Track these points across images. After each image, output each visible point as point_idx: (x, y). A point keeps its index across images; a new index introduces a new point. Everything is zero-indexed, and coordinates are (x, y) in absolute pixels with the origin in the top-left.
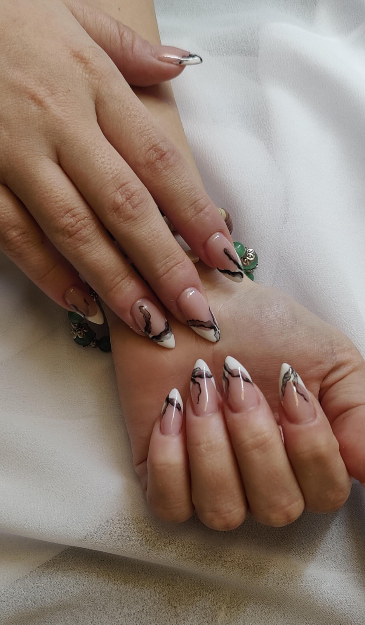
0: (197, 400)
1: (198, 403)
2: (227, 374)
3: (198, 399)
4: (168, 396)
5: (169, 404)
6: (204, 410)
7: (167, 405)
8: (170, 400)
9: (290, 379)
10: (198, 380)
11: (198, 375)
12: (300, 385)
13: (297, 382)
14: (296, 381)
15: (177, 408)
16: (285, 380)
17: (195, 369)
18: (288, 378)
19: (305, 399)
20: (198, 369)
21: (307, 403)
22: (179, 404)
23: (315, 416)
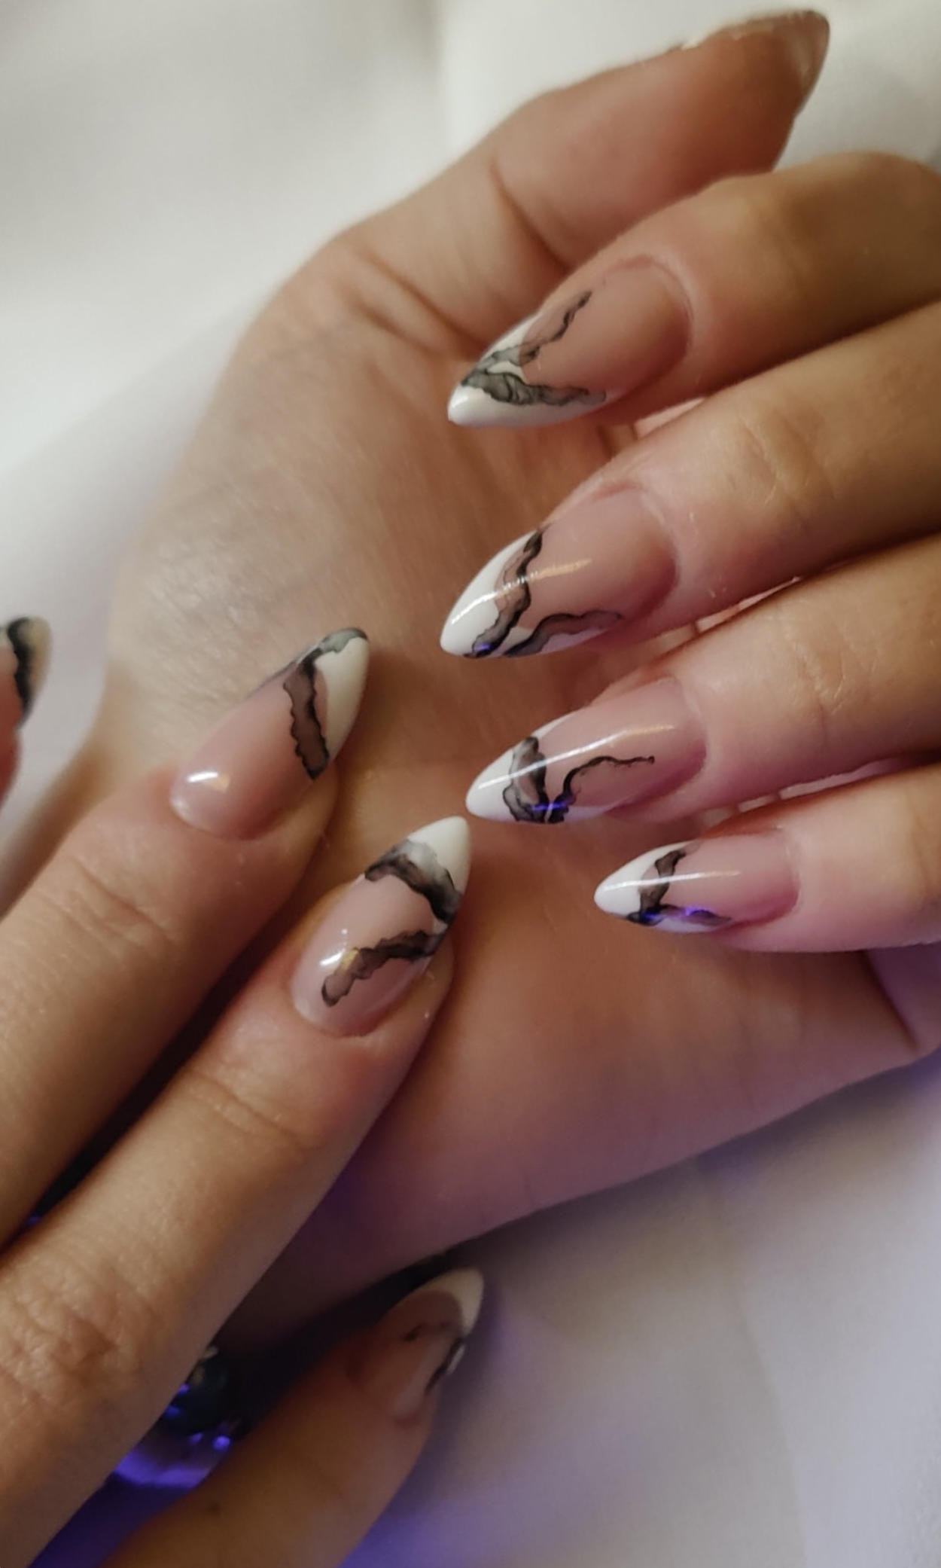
0: (641, 764)
1: (652, 759)
2: (519, 634)
3: (633, 764)
4: (630, 917)
5: (664, 901)
6: (671, 730)
7: (671, 909)
8: (647, 905)
9: (511, 375)
10: (554, 786)
11: (534, 793)
12: (526, 336)
13: (516, 346)
14: (515, 354)
15: (678, 867)
16: (522, 395)
17: (512, 811)
18: (512, 382)
19: (583, 303)
20: (511, 796)
21: (593, 295)
22: (657, 863)
23: (642, 262)
